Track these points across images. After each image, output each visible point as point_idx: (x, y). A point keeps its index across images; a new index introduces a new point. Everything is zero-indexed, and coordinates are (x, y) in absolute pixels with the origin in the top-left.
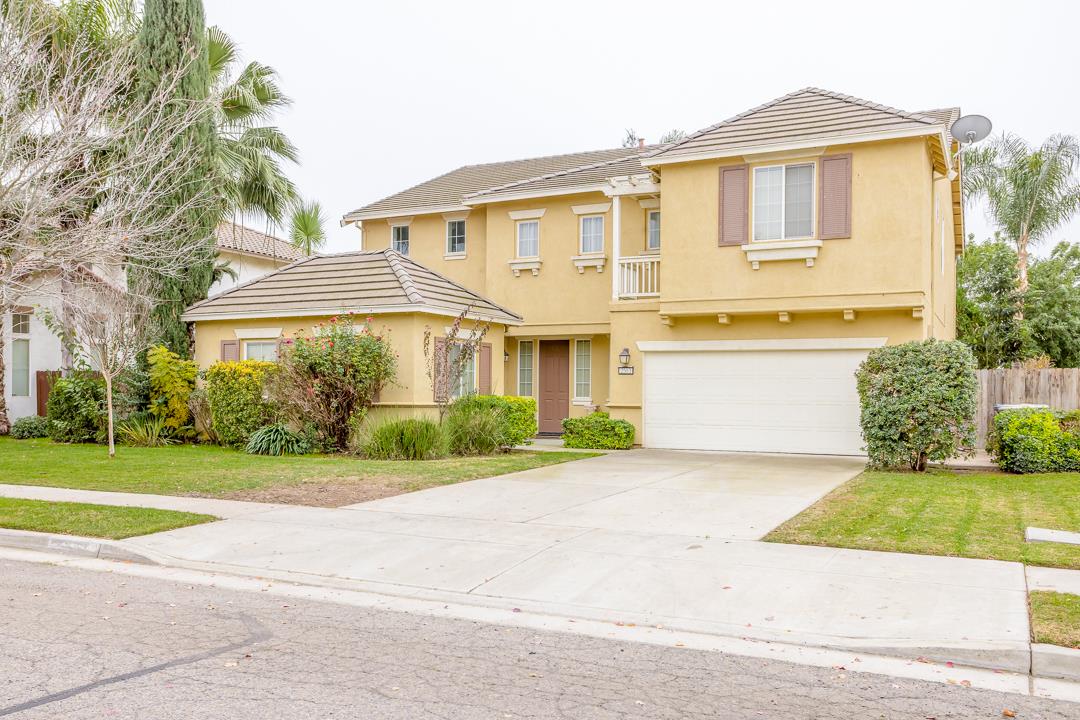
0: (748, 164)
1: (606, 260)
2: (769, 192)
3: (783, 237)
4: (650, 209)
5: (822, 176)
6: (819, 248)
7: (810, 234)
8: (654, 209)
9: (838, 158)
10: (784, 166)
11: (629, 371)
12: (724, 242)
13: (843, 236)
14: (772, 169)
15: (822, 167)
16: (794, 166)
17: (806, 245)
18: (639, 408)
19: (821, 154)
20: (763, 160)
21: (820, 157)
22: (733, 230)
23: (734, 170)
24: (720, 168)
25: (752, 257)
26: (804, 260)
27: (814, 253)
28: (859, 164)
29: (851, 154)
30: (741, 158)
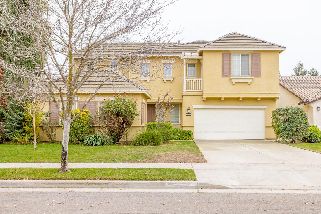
0: (231, 53)
1: (173, 78)
2: (236, 62)
3: (241, 75)
4: (188, 63)
5: (252, 58)
6: (252, 79)
7: (248, 75)
8: (189, 63)
9: (256, 54)
10: (241, 54)
11: (190, 114)
12: (224, 76)
13: (258, 76)
14: (237, 55)
15: (252, 56)
16: (244, 55)
17: (248, 78)
18: (193, 126)
19: (252, 52)
20: (235, 52)
21: (251, 53)
22: (226, 73)
23: (227, 54)
24: (222, 53)
25: (233, 81)
26: (248, 83)
27: (251, 81)
28: (263, 56)
29: (260, 53)
30: (228, 51)
